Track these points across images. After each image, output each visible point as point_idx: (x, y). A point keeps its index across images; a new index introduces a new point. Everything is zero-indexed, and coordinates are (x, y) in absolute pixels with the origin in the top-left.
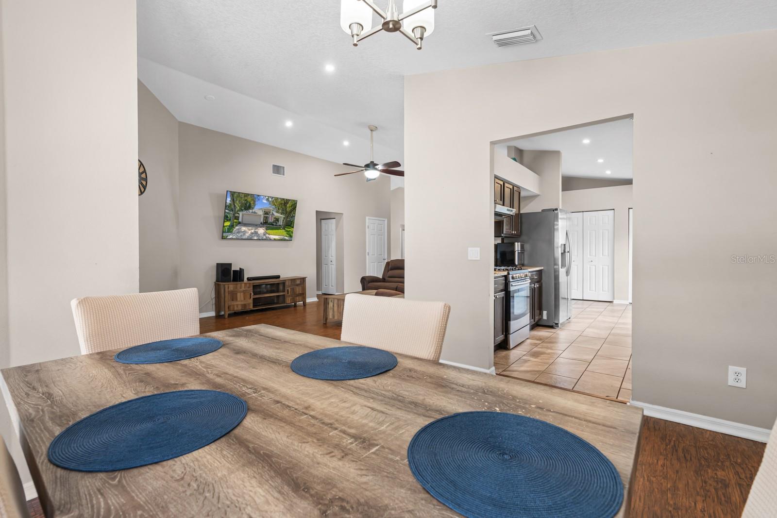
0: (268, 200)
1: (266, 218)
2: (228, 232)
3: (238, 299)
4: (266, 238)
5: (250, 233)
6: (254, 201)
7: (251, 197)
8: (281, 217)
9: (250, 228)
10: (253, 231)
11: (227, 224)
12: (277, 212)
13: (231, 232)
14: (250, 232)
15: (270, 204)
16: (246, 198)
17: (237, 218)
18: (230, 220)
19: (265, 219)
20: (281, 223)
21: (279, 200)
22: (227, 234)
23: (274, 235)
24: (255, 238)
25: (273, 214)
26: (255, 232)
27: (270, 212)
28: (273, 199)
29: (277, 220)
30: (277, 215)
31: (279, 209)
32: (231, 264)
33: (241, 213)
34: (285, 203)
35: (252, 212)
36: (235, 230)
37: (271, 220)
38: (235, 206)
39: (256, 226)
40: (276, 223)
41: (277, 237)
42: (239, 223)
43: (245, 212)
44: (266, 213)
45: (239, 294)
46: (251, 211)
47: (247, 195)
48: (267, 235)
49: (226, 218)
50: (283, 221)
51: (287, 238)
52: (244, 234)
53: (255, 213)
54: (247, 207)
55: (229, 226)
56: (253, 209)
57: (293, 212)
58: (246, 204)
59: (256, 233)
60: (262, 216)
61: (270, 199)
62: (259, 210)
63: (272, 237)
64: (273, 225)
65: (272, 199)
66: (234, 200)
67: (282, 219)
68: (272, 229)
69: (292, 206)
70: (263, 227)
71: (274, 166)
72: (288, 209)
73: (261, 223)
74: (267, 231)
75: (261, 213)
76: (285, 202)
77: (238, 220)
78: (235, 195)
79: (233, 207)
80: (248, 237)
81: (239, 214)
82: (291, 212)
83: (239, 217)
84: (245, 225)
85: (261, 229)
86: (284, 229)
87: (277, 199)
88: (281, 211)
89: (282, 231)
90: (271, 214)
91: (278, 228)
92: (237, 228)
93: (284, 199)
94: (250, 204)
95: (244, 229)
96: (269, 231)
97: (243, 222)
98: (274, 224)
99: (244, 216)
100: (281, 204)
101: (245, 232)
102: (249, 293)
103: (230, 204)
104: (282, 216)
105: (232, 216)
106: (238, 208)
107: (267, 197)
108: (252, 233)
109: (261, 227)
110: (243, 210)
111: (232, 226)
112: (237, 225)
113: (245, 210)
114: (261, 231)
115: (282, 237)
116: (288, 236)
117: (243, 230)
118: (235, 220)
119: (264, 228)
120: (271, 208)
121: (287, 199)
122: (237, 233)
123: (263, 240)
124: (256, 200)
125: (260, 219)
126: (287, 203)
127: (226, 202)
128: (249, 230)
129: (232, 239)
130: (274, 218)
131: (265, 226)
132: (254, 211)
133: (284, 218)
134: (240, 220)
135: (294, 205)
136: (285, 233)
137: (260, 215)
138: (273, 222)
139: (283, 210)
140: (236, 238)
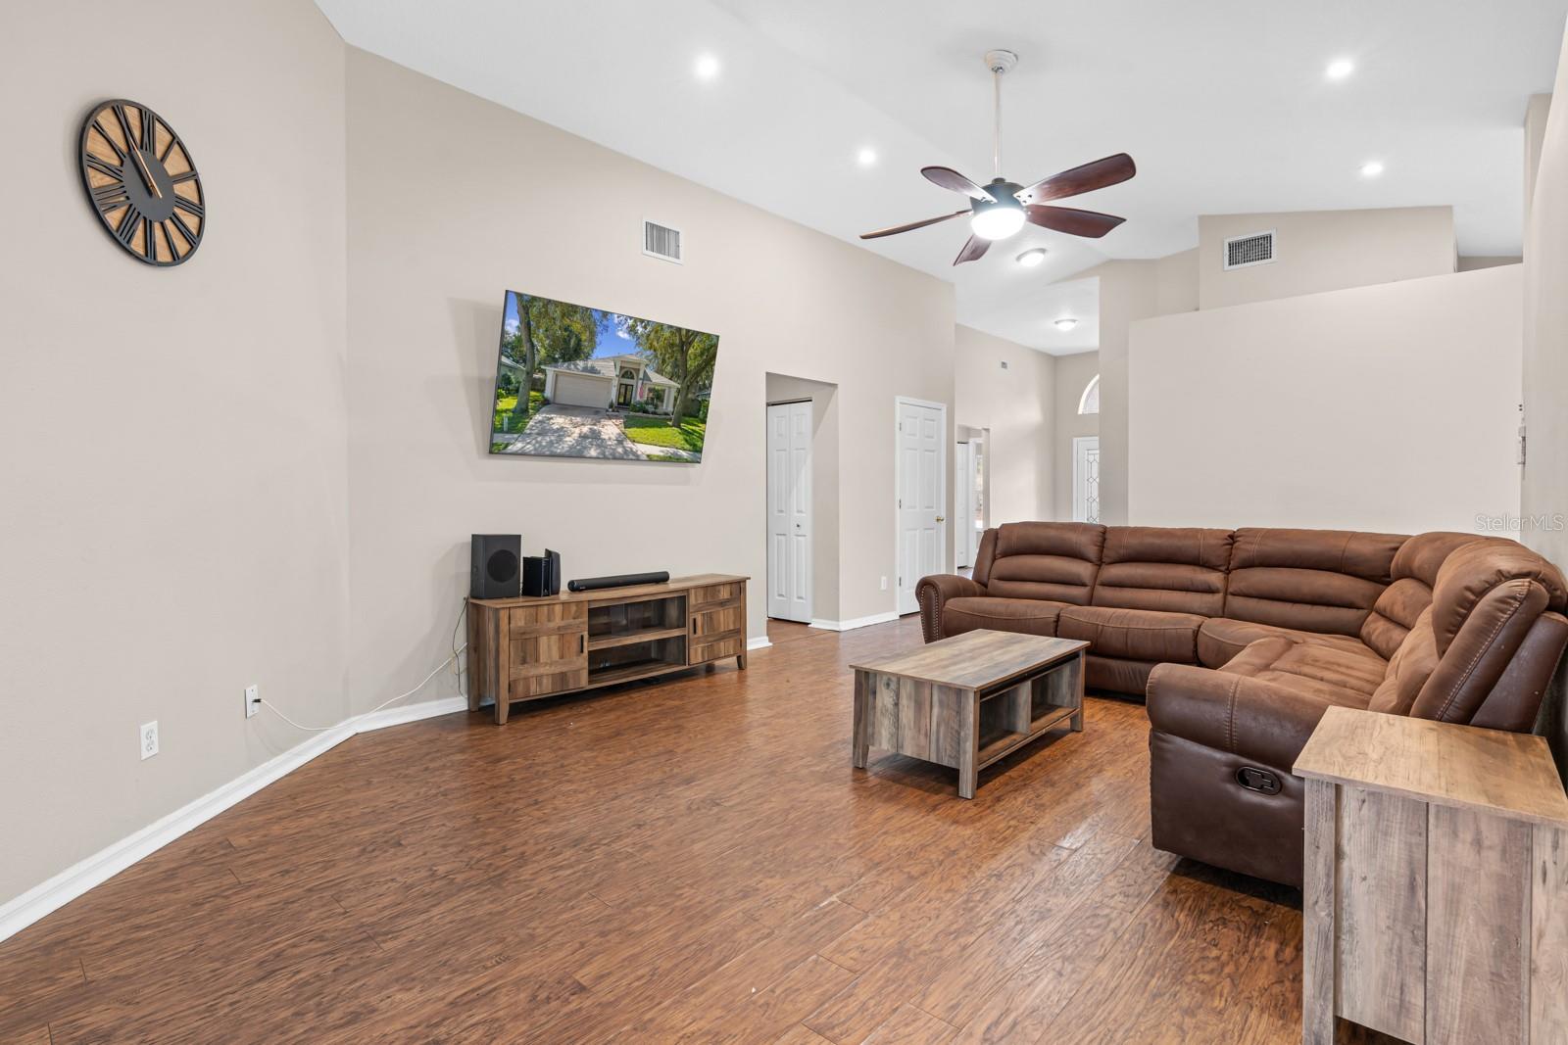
0: (632, 330)
1: (625, 390)
2: (509, 431)
3: (543, 659)
4: (626, 452)
5: (576, 435)
6: (593, 334)
7: (583, 319)
8: (670, 388)
9: (579, 419)
10: (585, 429)
11: (509, 403)
12: (660, 371)
13: (520, 431)
14: (577, 430)
15: (639, 344)
16: (567, 321)
17: (539, 386)
18: (517, 391)
19: (623, 390)
20: (668, 406)
21: (667, 334)
22: (507, 436)
23: (648, 443)
24: (593, 452)
25: (646, 377)
26: (592, 431)
27: (637, 370)
28: (649, 328)
29: (658, 395)
30: (658, 379)
31: (664, 361)
32: (520, 536)
33: (550, 371)
34: (682, 344)
35: (585, 369)
36: (531, 423)
37: (639, 396)
38: (533, 345)
39: (595, 413)
40: (656, 407)
41: (656, 451)
42: (546, 402)
43: (563, 367)
44: (627, 373)
45: (543, 640)
46: (581, 364)
47: (570, 310)
48: (628, 444)
49: (504, 385)
50: (676, 399)
51: (684, 454)
52: (560, 439)
53: (593, 370)
54: (571, 349)
55: (514, 411)
56: (587, 358)
57: (704, 374)
58: (566, 341)
59: (595, 436)
60: (616, 382)
61: (640, 329)
62: (604, 361)
63: (643, 449)
64: (646, 412)
65: (645, 327)
66: (528, 325)
67: (673, 393)
68: (643, 425)
69: (702, 354)
70: (617, 417)
71: (651, 227)
72: (692, 364)
73: (611, 406)
74: (628, 431)
75: (610, 371)
76: (684, 339)
77: (543, 391)
78: (534, 311)
79: (525, 348)
80: (571, 447)
81: (543, 372)
82: (698, 373)
83: (543, 383)
84: (565, 409)
85: (610, 422)
86: (679, 427)
87: (659, 328)
88: (669, 368)
89: (671, 433)
90: (641, 376)
91: (660, 421)
92: (538, 417)
93: (679, 330)
94: (579, 341)
95: (559, 421)
96: (633, 432)
97: (562, 399)
98: (650, 408)
99: (560, 378)
100: (672, 345)
101: (561, 433)
102: (579, 635)
103: (519, 339)
104: (672, 383)
105: (522, 377)
106: (543, 352)
107: (630, 322)
108: (584, 437)
109: (610, 418)
110: (555, 361)
111: (522, 413)
112: (537, 410)
113: (564, 361)
114: (610, 429)
115: (672, 450)
116: (687, 446)
117: (555, 427)
118: (533, 393)
119: (618, 422)
120: (636, 355)
121: (688, 331)
122: (539, 434)
123: (615, 458)
124: (599, 329)
125: (609, 393)
126: (690, 343)
127: (503, 332)
128: (576, 426)
129: (521, 454)
130: (650, 390)
131: (623, 413)
132: (590, 363)
133: (679, 391)
134: (548, 393)
135: (708, 350)
136: (679, 439)
137: (609, 380)
138: (647, 403)
139: (675, 366)
140: (535, 449)
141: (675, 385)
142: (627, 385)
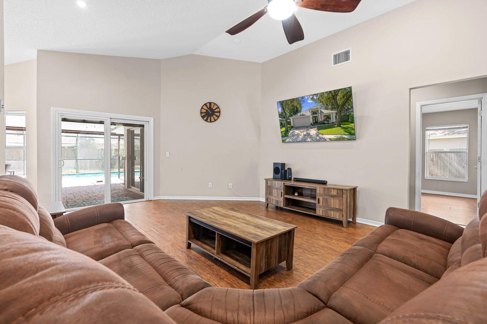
0: (312, 99)
1: (315, 118)
2: (285, 137)
3: (273, 195)
4: (320, 138)
6: (300, 105)
7: (296, 101)
8: (332, 113)
9: (302, 130)
10: (305, 133)
11: (284, 129)
12: (326, 109)
13: (287, 136)
14: (302, 134)
15: (316, 102)
16: (293, 104)
17: (289, 123)
18: (284, 126)
19: (314, 119)
20: (333, 120)
21: (326, 95)
22: (285, 138)
23: (328, 134)
24: (309, 140)
25: (321, 112)
26: (307, 133)
27: (318, 111)
28: (318, 96)
29: (328, 117)
30: (326, 112)
31: (327, 105)
33: (291, 118)
34: (333, 96)
35: (301, 115)
36: (290, 133)
37: (321, 119)
38: (285, 113)
39: (307, 127)
40: (328, 121)
41: (332, 137)
42: (292, 127)
43: (294, 117)
44: (314, 113)
45: (274, 190)
46: (299, 114)
47: (292, 100)
48: (321, 136)
49: (282, 125)
50: (336, 117)
51: (346, 136)
52: (298, 137)
53: (303, 115)
54: (296, 111)
55: (285, 131)
57: (347, 104)
58: (294, 109)
59: (308, 134)
60: (311, 117)
61: (315, 98)
62: (306, 111)
63: (327, 137)
64: (324, 124)
65: (317, 96)
66: (283, 108)
67: (334, 115)
68: (325, 129)
69: (344, 97)
70: (314, 128)
72: (340, 102)
73: (311, 124)
74: (319, 131)
75: (309, 114)
76: (334, 94)
77: (290, 124)
78: (284, 104)
79: (284, 114)
80: (302, 139)
81: (290, 119)
82: (344, 104)
83: (290, 122)
84: (297, 128)
85: (312, 130)
86: (340, 126)
87: (322, 94)
88: (330, 107)
89: (337, 129)
90: (319, 112)
91: (332, 126)
92: (291, 132)
93: (331, 92)
94: (298, 108)
95: (297, 132)
96: (321, 131)
97: (296, 126)
98: (326, 122)
99: (294, 120)
100: (329, 98)
101: (298, 135)
102: (281, 192)
103: (282, 113)
105: (285, 122)
106: (288, 114)
107: (311, 97)
108: (305, 135)
109: (312, 128)
110: (292, 115)
111: (287, 131)
112: (290, 130)
113: (294, 115)
114: (313, 132)
115: (339, 136)
116: (346, 133)
117: (296, 134)
118: (288, 126)
119: (315, 129)
120: (318, 106)
121: (335, 91)
122: (292, 136)
123: (317, 141)
124: (302, 102)
125: (310, 120)
126: (337, 95)
127: (279, 112)
128: (302, 132)
129: (289, 142)
130: (324, 116)
131: (316, 126)
132: (301, 113)
133: (336, 114)
134: (292, 125)
135: (346, 94)
136: (342, 131)
137: (309, 117)
138: (324, 121)
139: (332, 105)
140: (292, 140)
141: (334, 112)
142: (315, 117)
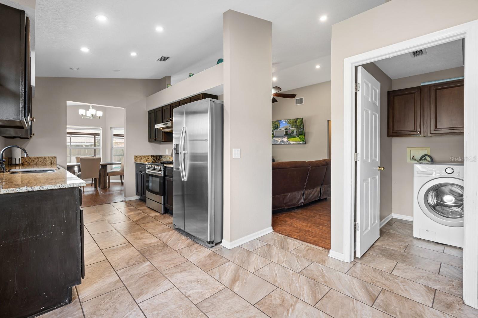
1: (286, 132)
5: (279, 141)
6: (279, 124)
7: (277, 122)
8: (295, 130)
9: (279, 138)
10: (281, 140)
12: (292, 127)
15: (287, 123)
16: (275, 123)
20: (295, 133)
21: (292, 120)
24: (283, 144)
25: (290, 129)
26: (282, 140)
27: (288, 128)
29: (293, 132)
30: (292, 129)
31: (292, 125)
35: (279, 130)
37: (289, 132)
39: (282, 137)
40: (293, 134)
41: (295, 142)
43: (276, 130)
44: (286, 129)
46: (278, 129)
48: (289, 142)
50: (297, 132)
51: (301, 143)
52: (277, 142)
53: (280, 130)
56: (279, 128)
57: (301, 126)
59: (283, 141)
60: (284, 131)
61: (287, 121)
63: (292, 142)
64: (291, 135)
67: (296, 131)
68: (291, 138)
69: (300, 122)
70: (286, 137)
72: (298, 124)
73: (284, 135)
75: (283, 129)
76: (296, 120)
81: (273, 132)
84: (277, 137)
85: (284, 138)
86: (298, 137)
87: (290, 120)
88: (294, 126)
89: (297, 138)
91: (294, 136)
93: (294, 119)
94: (277, 126)
95: (276, 139)
96: (289, 139)
98: (292, 134)
100: (293, 122)
101: (277, 141)
104: (295, 129)
107: (285, 120)
108: (281, 141)
109: (285, 137)
110: (275, 129)
112: (273, 138)
114: (285, 139)
115: (298, 142)
116: (301, 141)
120: (288, 126)
122: (274, 142)
123: (287, 144)
124: (280, 123)
125: (284, 133)
126: (297, 121)
128: (279, 140)
130: (291, 131)
131: (287, 136)
132: (280, 129)
133: (297, 130)
134: (274, 135)
135: (301, 121)
136: (299, 140)
137: (283, 131)
138: (291, 133)
139: (295, 125)
141: (296, 129)
